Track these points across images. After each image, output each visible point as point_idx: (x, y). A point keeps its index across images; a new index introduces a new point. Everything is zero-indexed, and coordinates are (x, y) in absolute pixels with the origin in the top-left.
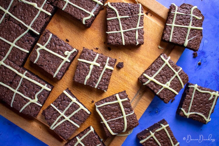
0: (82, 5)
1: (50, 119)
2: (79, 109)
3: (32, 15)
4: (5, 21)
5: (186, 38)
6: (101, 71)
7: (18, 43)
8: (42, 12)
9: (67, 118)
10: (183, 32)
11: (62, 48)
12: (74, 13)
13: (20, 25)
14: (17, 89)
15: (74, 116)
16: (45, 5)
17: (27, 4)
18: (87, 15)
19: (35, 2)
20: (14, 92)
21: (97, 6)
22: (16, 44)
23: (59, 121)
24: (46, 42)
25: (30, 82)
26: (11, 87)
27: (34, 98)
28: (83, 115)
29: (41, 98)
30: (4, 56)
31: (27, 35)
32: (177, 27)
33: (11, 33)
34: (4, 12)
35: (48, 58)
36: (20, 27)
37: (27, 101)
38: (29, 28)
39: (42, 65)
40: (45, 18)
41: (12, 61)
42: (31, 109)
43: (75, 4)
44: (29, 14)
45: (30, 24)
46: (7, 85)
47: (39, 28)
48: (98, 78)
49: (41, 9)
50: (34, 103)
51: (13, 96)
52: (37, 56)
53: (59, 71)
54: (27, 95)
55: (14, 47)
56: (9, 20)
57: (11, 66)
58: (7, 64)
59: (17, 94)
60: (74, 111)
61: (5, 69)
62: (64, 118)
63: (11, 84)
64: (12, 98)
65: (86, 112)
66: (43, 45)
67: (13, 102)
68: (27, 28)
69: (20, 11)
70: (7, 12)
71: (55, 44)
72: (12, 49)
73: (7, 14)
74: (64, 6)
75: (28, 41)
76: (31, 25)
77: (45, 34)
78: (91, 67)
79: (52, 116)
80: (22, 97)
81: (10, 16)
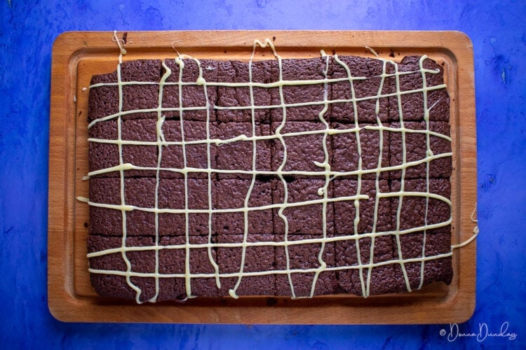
0: (306, 98)
1: (353, 286)
2: (373, 240)
3: (246, 154)
4: (215, 185)
5: (423, 107)
6: (374, 204)
7: (251, 204)
8: (257, 141)
9: (371, 265)
10: (416, 100)
11: (310, 188)
12: (302, 115)
13: (238, 177)
14: (288, 267)
15: (375, 255)
16: (256, 129)
17: (232, 143)
18: (320, 107)
19: (240, 134)
20: (286, 274)
21: (326, 86)
22: (249, 206)
23: (365, 279)
24: (284, 196)
25: (300, 245)
26: (278, 270)
27: (320, 265)
28: (384, 243)
29: (328, 259)
30: (243, 234)
31: (257, 185)
32: (406, 95)
33: (233, 196)
34: (207, 173)
35: (301, 215)
36: (241, 179)
37: (312, 274)
38: (255, 172)
39: (299, 229)
40: (268, 147)
41: (257, 233)
42: (324, 282)
43: (296, 102)
44: (242, 154)
45: (252, 166)
46: (270, 270)
47: (267, 164)
48: (372, 217)
49: (254, 138)
50: (323, 272)
51: (288, 280)
52: (284, 223)
53: (327, 222)
54: (306, 267)
55: (249, 212)
56: (218, 180)
57: (260, 240)
58: (253, 241)
59: (292, 274)
60: (369, 250)
61: (255, 250)
62: (367, 269)
63: (275, 265)
64: (289, 285)
65: (383, 236)
66: (282, 202)
67: (294, 288)
68: (251, 175)
69: (227, 159)
70: (209, 170)
71: (298, 190)
72: (248, 216)
73: (212, 173)
74: (282, 114)
75: (264, 192)
76: (254, 167)
77: (276, 187)
78: (357, 203)
79: (351, 282)
80: (302, 273)
81: (217, 174)
